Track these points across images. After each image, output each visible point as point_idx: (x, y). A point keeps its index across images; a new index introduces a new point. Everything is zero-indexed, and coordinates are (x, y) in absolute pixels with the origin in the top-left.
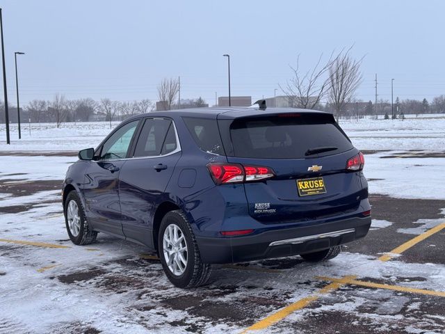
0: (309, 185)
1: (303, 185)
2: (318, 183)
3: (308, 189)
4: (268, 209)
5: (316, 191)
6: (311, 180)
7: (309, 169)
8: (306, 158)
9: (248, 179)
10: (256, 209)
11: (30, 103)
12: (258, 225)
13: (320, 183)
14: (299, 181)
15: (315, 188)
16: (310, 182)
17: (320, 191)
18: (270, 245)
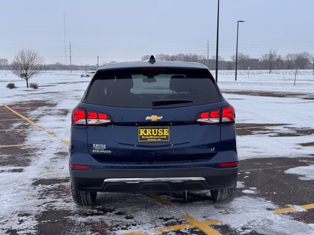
0: (151, 132)
1: (146, 132)
2: (163, 131)
3: (149, 136)
4: (104, 150)
5: (157, 139)
6: (155, 128)
7: (148, 118)
8: (153, 108)
9: (90, 123)
10: (94, 149)
11: (262, 56)
12: (95, 163)
13: (165, 132)
14: (140, 128)
15: (157, 135)
16: (153, 130)
17: (162, 139)
18: (105, 181)
